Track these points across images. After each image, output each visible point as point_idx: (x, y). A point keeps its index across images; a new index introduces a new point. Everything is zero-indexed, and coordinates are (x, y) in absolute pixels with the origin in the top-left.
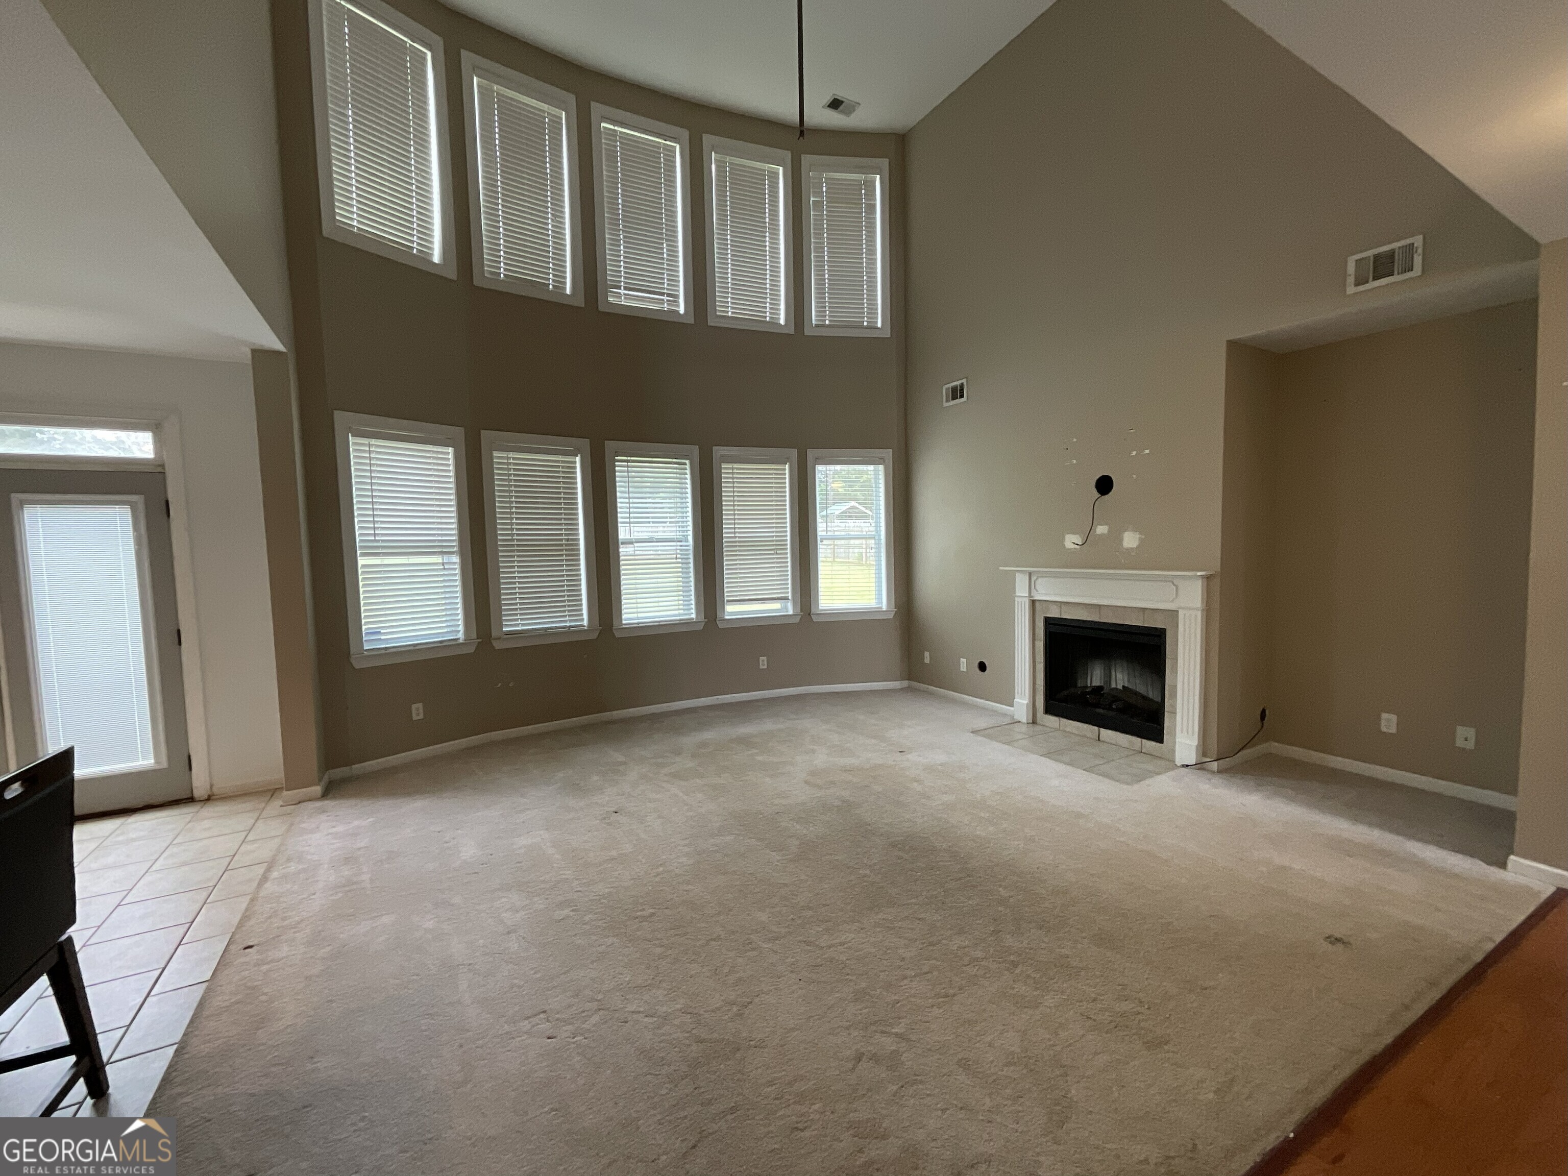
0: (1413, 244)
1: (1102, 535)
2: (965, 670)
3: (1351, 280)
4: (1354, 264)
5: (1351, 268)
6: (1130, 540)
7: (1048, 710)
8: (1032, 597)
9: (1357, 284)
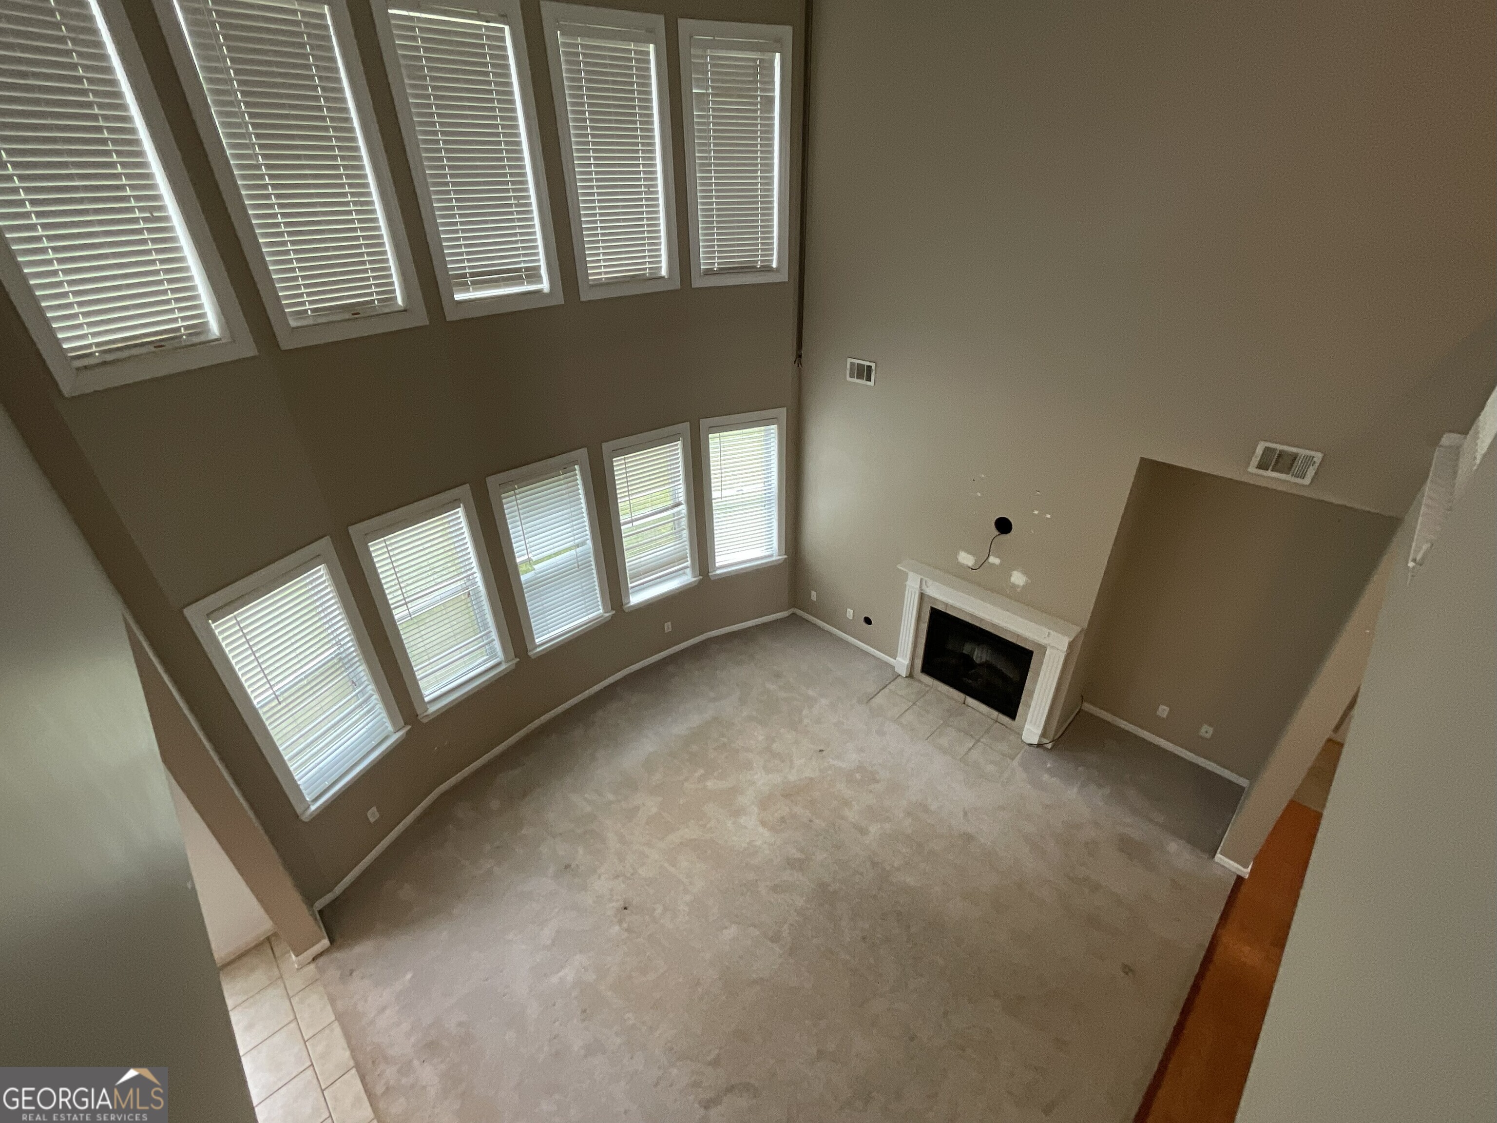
0: (1313, 457)
1: (993, 564)
2: (851, 618)
3: (1255, 460)
4: (1263, 448)
5: (1259, 451)
6: (1018, 578)
7: (926, 670)
8: (922, 590)
9: (1260, 466)
